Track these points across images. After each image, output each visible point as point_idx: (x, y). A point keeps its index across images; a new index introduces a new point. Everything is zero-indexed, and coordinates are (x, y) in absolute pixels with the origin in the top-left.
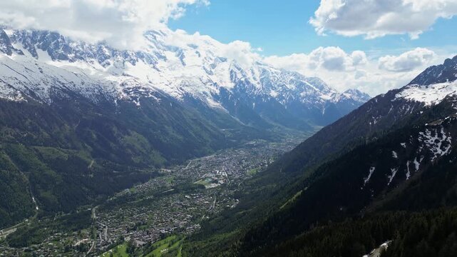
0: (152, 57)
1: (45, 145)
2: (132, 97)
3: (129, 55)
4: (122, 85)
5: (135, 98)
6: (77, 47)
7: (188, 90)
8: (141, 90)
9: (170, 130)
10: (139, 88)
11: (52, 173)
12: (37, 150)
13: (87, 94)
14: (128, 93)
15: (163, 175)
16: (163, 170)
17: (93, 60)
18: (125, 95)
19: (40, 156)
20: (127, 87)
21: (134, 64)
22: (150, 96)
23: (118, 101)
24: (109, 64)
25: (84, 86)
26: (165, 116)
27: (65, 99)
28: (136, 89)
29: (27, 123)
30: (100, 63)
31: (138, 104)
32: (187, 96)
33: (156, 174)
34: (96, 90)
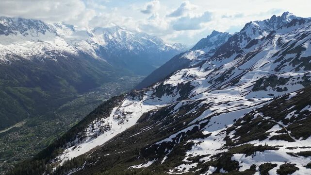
0: (52, 27)
1: (20, 86)
2: (51, 57)
3: (39, 28)
4: (44, 49)
5: (53, 57)
6: (4, 23)
7: (80, 48)
8: (55, 52)
9: (76, 74)
10: (54, 51)
11: (28, 99)
12: (17, 89)
13: (25, 56)
14: (49, 54)
15: (79, 97)
16: (78, 95)
17: (17, 32)
18: (47, 55)
19: (20, 91)
20: (47, 50)
21: (44, 33)
22: (61, 55)
23: (44, 59)
24: (27, 34)
25: (21, 52)
26: (72, 67)
27: (17, 61)
28: (53, 52)
29: (6, 75)
30: (21, 33)
31: (56, 60)
32: (80, 52)
33: (75, 98)
34: (29, 54)
